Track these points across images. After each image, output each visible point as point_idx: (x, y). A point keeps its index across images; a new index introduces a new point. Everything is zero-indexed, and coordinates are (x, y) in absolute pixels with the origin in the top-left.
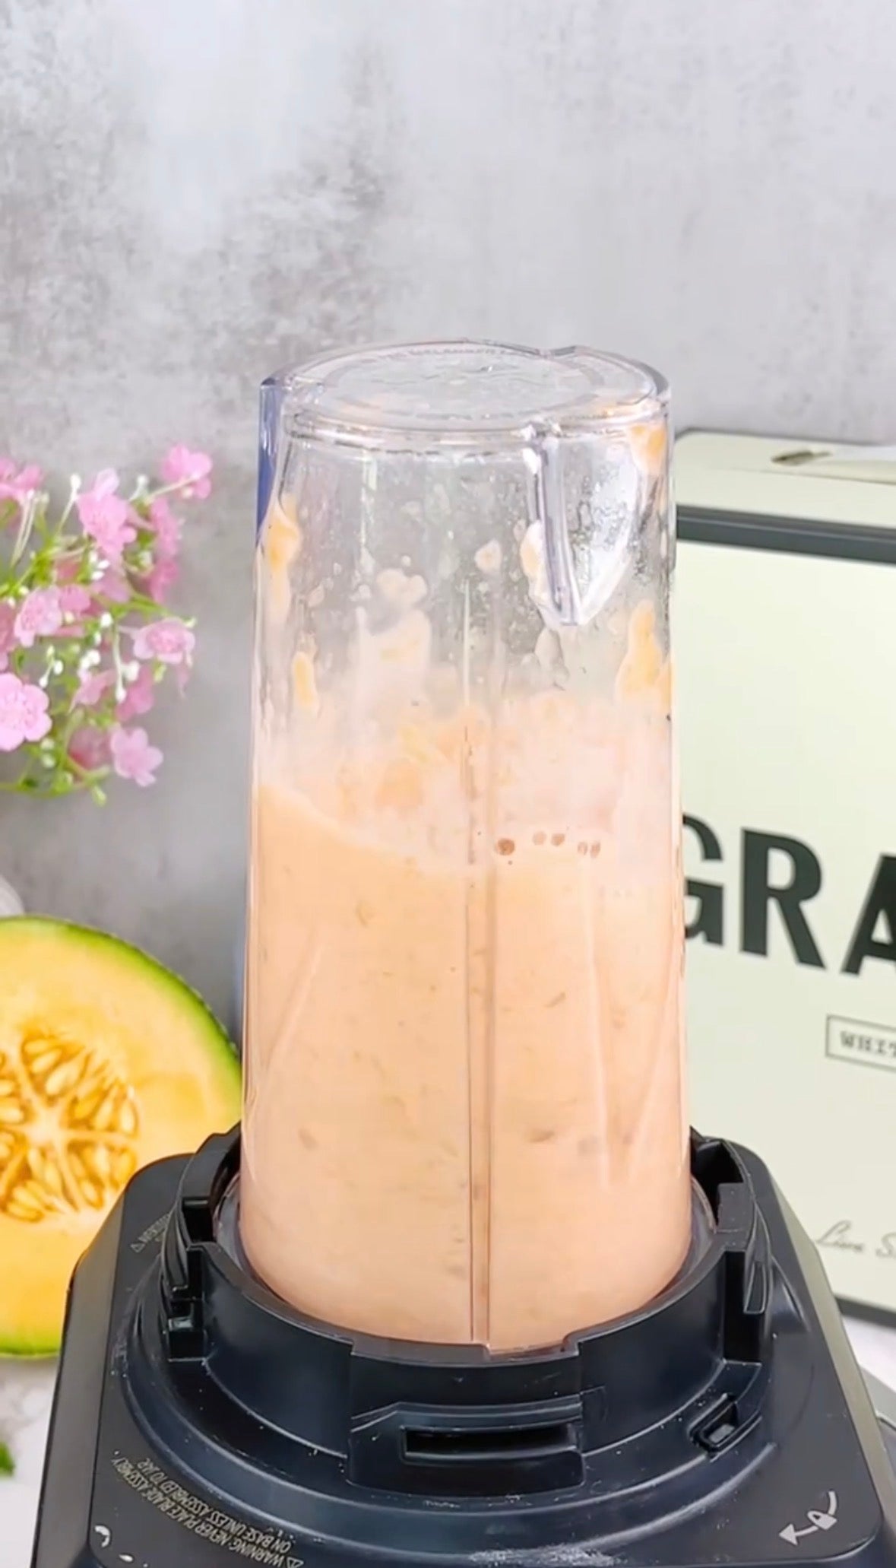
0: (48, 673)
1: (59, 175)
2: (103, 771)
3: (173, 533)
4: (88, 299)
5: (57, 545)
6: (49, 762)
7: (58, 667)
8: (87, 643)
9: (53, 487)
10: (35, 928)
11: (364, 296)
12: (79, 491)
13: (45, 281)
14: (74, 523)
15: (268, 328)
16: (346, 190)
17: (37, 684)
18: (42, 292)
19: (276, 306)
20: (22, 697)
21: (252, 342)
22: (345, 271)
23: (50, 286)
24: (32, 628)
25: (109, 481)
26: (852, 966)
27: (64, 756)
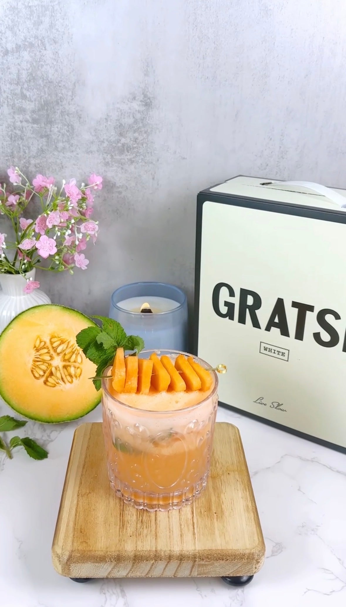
0: (56, 235)
1: (60, 95)
2: (73, 265)
3: (91, 199)
4: (68, 131)
5: (59, 200)
6: (57, 262)
7: (59, 234)
8: (68, 227)
9: (58, 185)
10: (54, 307)
11: (146, 132)
12: (65, 184)
13: (56, 126)
14: (63, 194)
15: (119, 141)
16: (141, 101)
17: (53, 238)
18: (55, 129)
19: (121, 135)
20: (48, 242)
21: (114, 145)
22: (141, 125)
23: (57, 127)
24: (51, 223)
25: (73, 182)
26: (268, 329)
27: (62, 261)
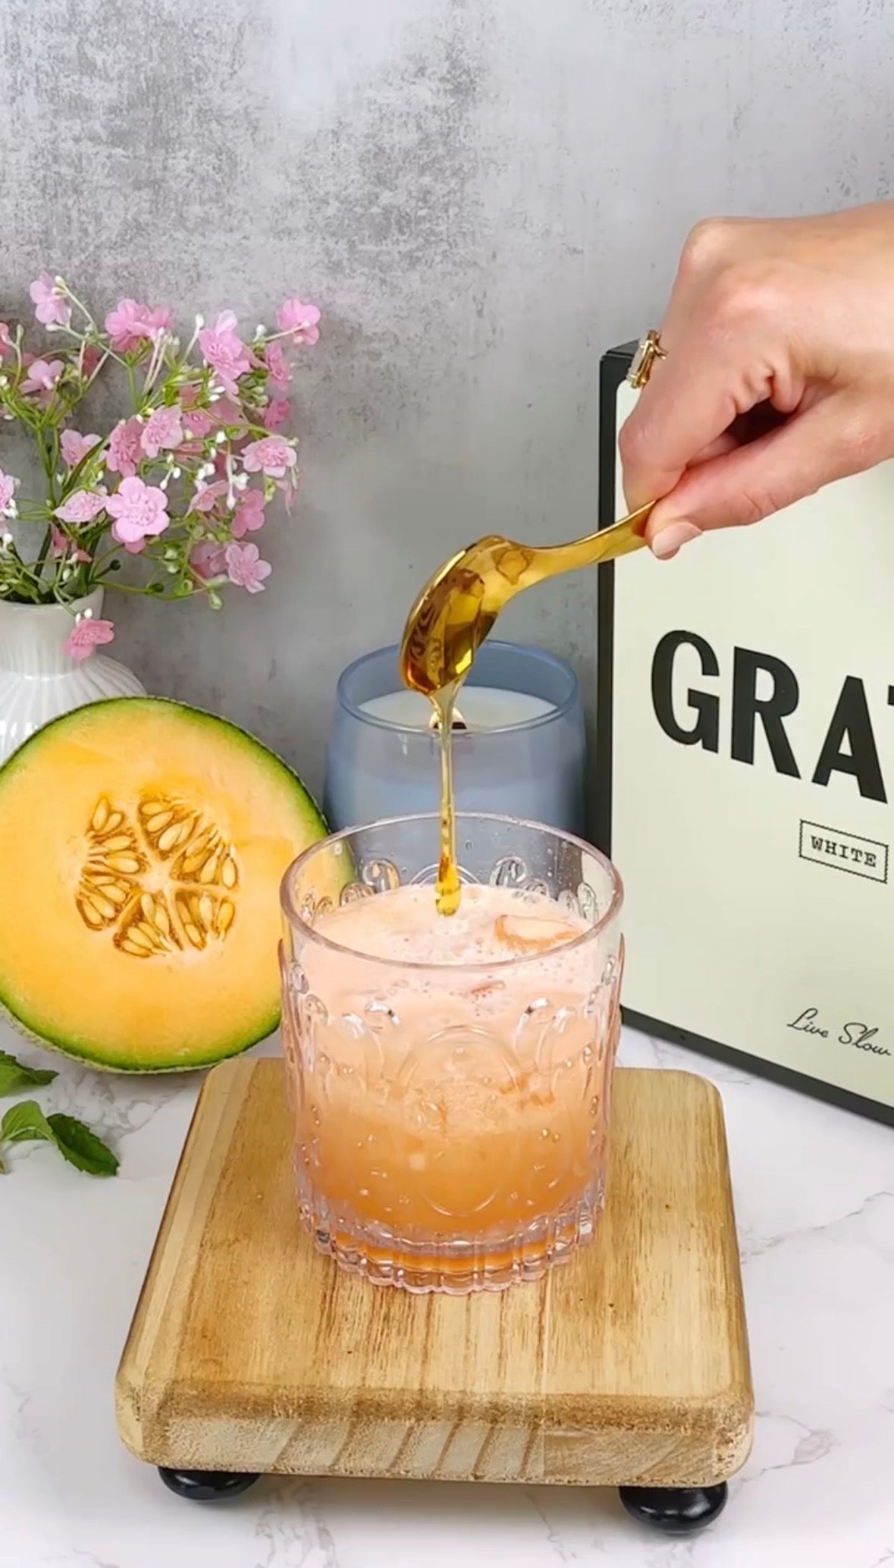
0: (167, 477)
2: (220, 580)
3: (284, 375)
5: (182, 374)
6: (172, 570)
7: (177, 473)
8: (205, 455)
9: (181, 330)
10: (155, 708)
11: (456, 173)
12: (201, 329)
13: (181, 153)
14: (194, 359)
15: (373, 199)
16: (442, 80)
18: (179, 163)
19: (380, 179)
20: (144, 497)
23: (186, 158)
24: (157, 442)
25: (228, 322)
26: (821, 777)
27: (186, 566)
